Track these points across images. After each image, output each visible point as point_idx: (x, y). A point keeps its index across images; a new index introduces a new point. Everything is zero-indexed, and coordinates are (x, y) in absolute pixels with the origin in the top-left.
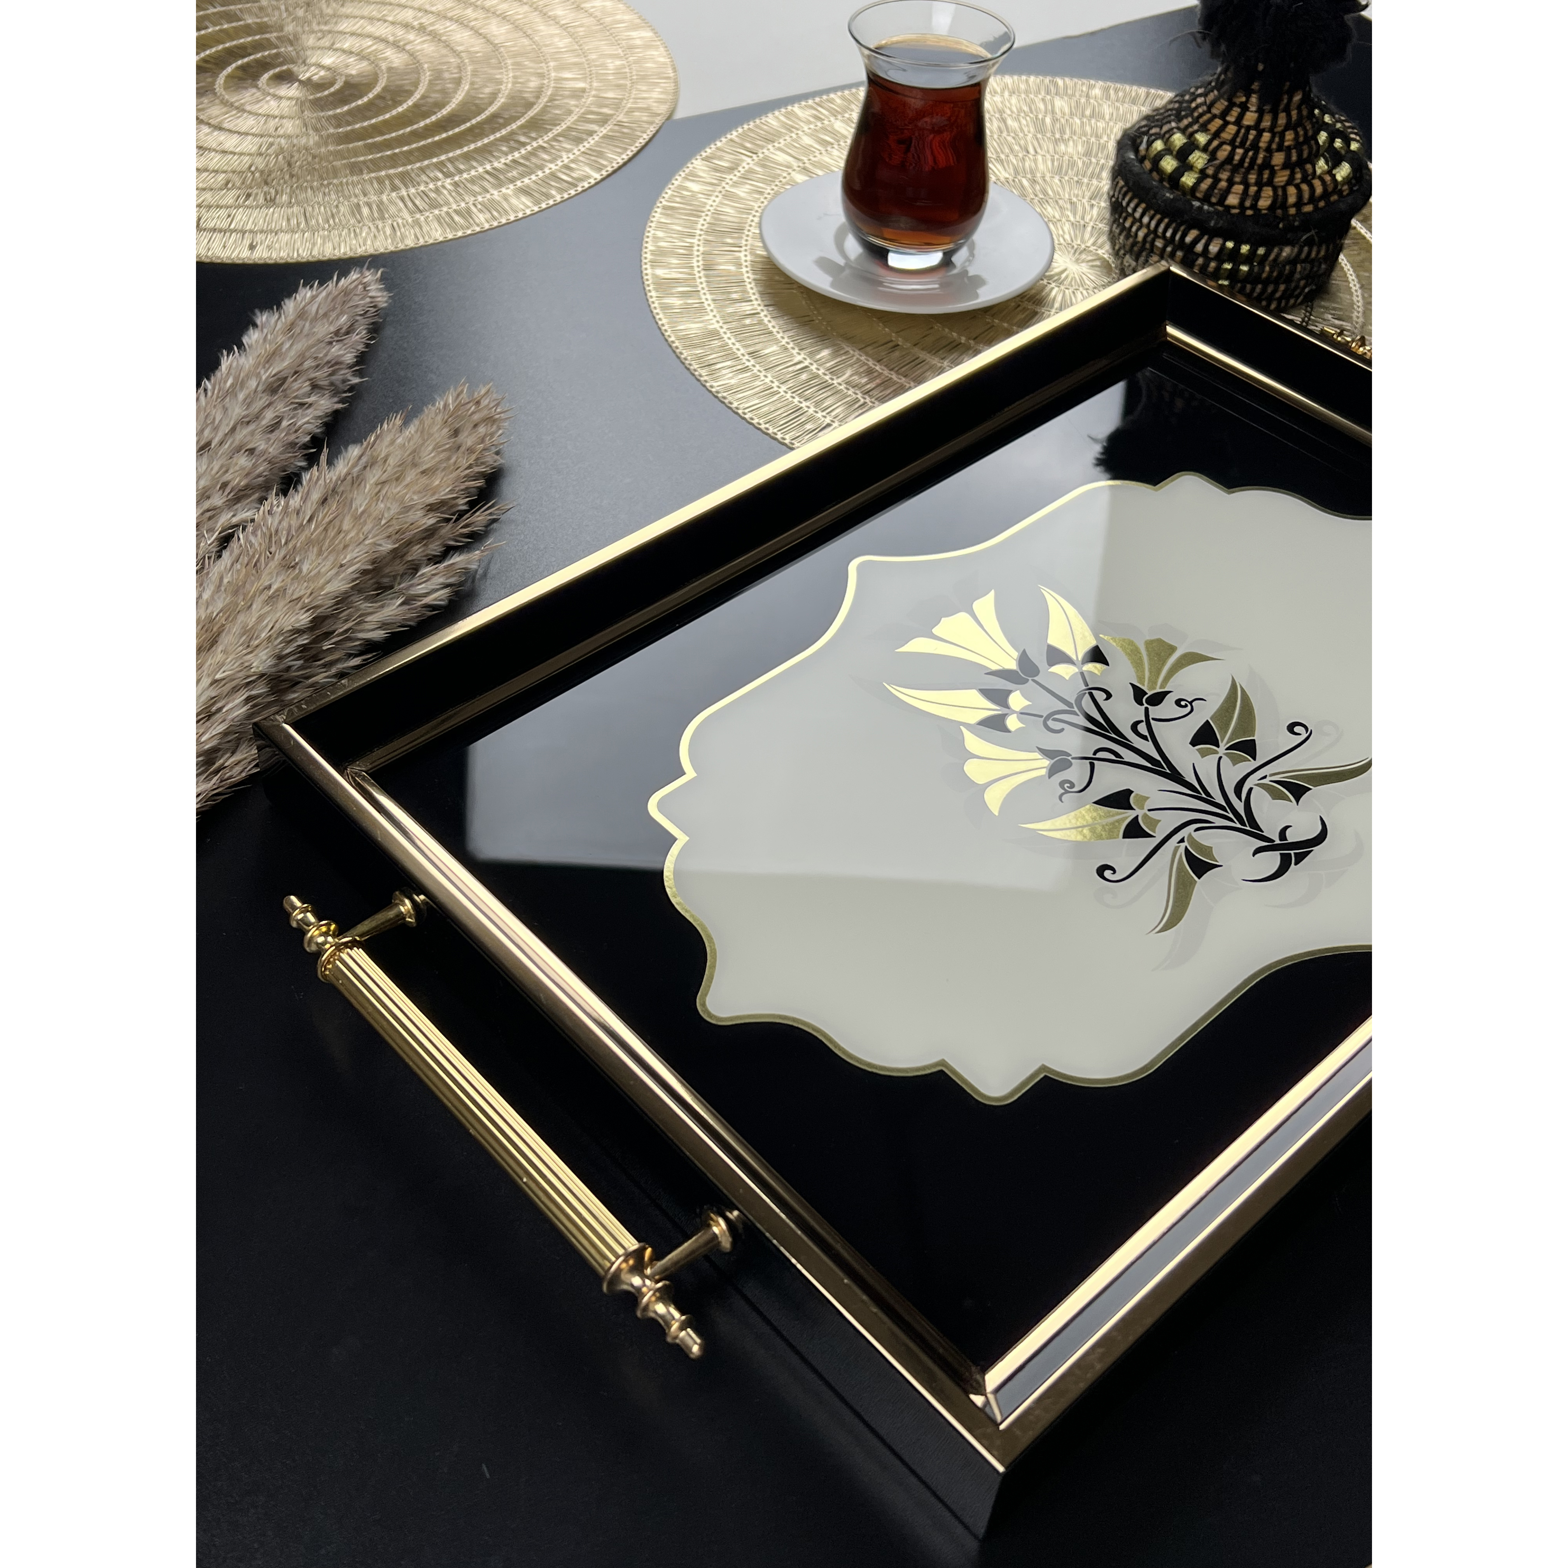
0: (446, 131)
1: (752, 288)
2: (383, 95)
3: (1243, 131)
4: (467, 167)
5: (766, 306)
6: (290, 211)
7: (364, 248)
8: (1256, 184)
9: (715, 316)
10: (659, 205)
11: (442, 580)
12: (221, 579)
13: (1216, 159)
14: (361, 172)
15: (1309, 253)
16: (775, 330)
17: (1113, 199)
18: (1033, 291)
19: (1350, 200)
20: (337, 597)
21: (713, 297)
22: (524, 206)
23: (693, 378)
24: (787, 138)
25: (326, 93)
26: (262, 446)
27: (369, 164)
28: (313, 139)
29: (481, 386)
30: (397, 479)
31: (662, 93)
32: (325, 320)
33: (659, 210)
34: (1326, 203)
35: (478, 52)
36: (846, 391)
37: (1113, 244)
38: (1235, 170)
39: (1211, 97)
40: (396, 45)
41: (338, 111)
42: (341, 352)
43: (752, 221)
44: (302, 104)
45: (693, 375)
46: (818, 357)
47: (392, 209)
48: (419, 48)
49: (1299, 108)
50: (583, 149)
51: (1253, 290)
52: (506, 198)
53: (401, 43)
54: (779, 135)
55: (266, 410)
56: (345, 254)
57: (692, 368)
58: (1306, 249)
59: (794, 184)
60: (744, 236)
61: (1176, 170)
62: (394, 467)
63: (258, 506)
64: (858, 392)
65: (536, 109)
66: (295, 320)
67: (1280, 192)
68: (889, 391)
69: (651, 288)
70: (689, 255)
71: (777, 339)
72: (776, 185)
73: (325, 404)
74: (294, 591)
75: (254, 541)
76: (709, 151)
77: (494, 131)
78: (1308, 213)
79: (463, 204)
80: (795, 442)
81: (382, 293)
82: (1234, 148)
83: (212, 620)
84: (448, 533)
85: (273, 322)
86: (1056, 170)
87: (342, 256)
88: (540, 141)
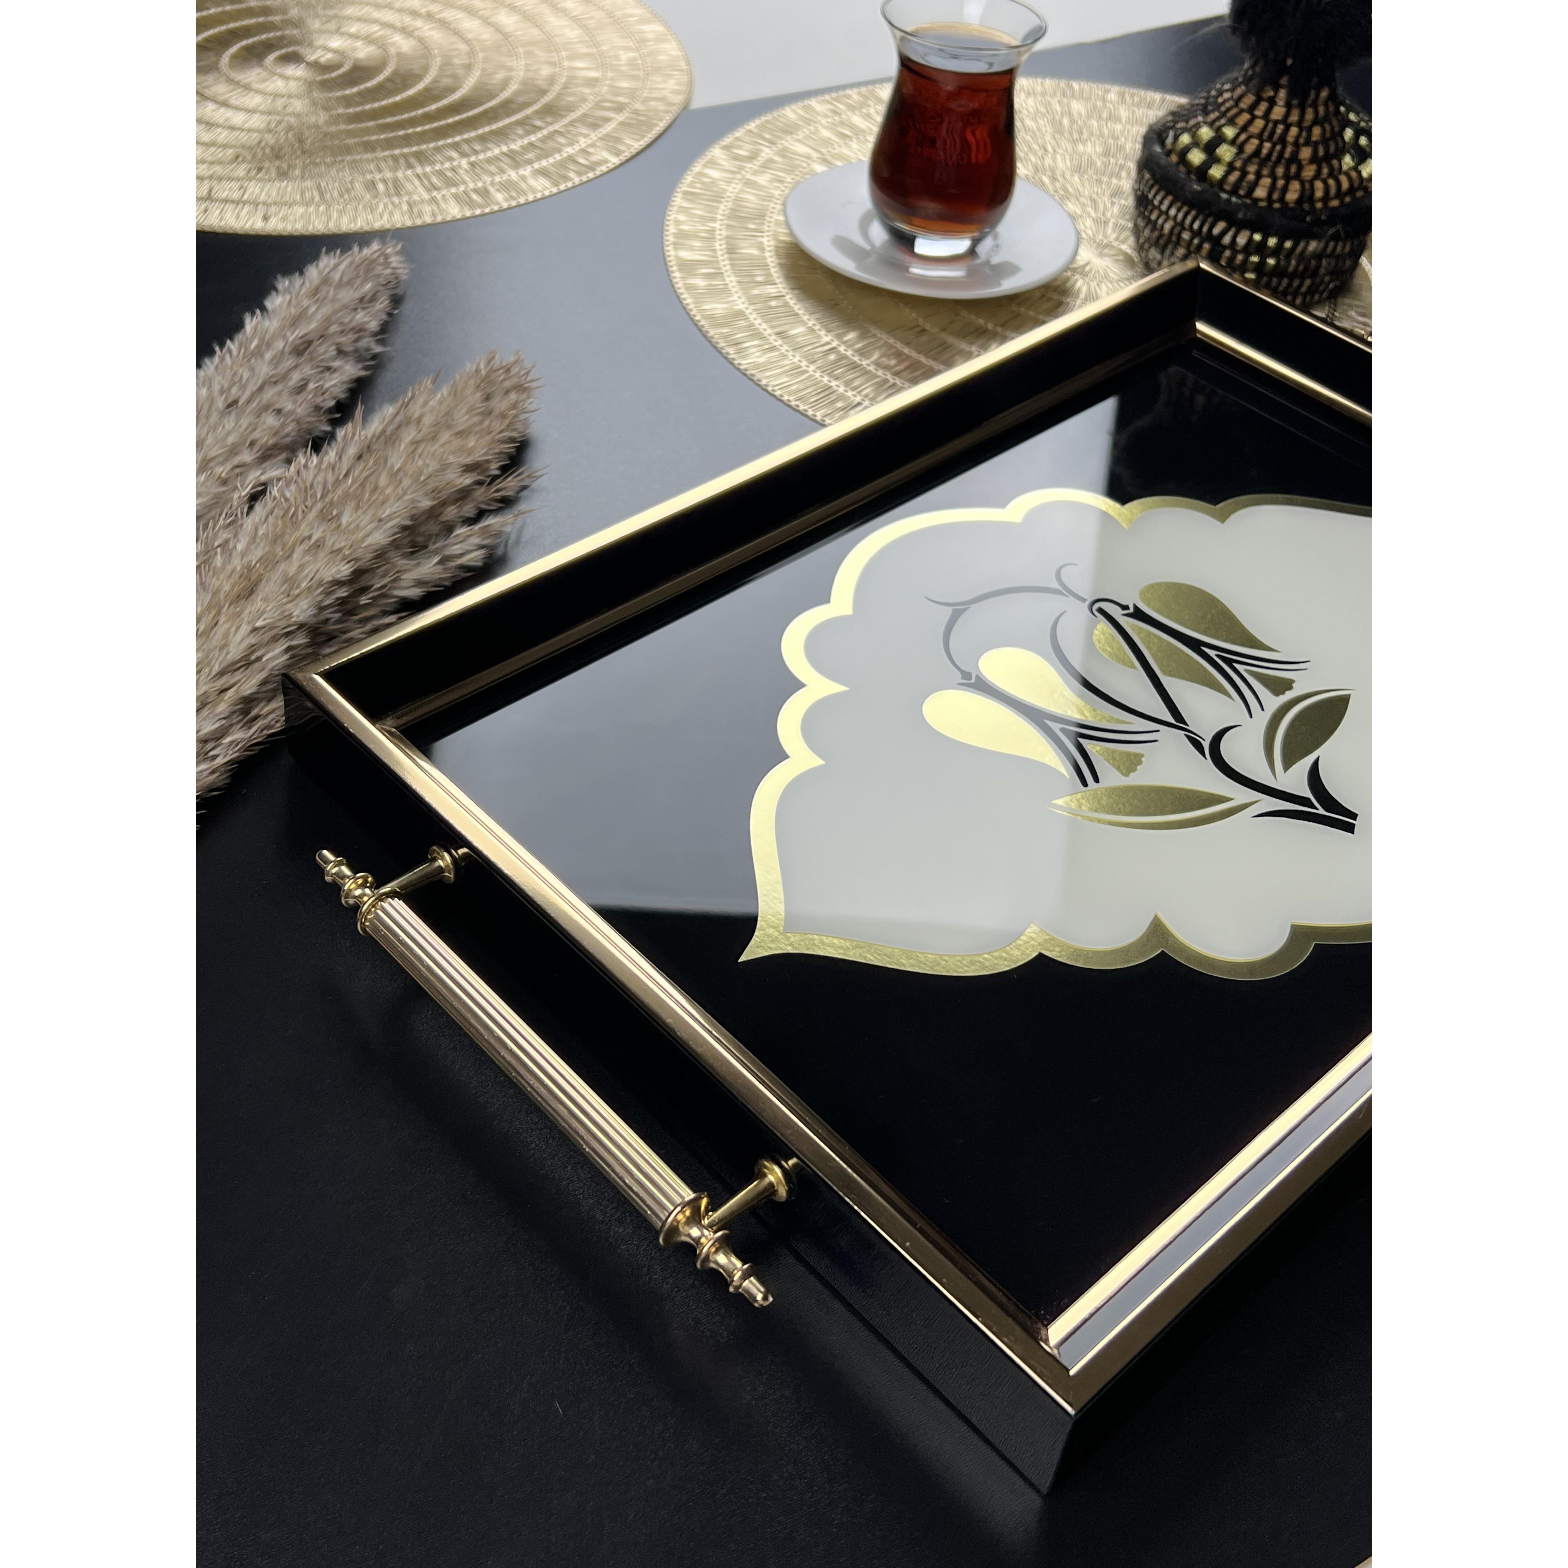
0: (460, 114)
1: (776, 272)
2: (392, 77)
3: (1270, 125)
4: (483, 148)
5: (790, 289)
6: (303, 184)
7: (380, 223)
8: (1284, 177)
10: (679, 190)
11: (475, 542)
12: (256, 530)
13: (1244, 152)
14: (373, 150)
15: (1335, 248)
16: (801, 312)
17: (1139, 193)
18: (1058, 283)
20: (377, 551)
21: (738, 279)
22: (542, 187)
23: (721, 356)
24: (806, 130)
25: (334, 74)
26: (289, 407)
27: (382, 142)
28: (322, 117)
31: (676, 84)
32: (348, 287)
33: (679, 195)
34: (1353, 198)
35: (487, 41)
36: (875, 372)
37: (1138, 239)
38: (1263, 163)
39: (1239, 91)
41: (348, 92)
42: (366, 319)
43: (775, 208)
44: (310, 84)
45: (721, 353)
46: (845, 339)
47: (409, 186)
48: (427, 34)
49: (1326, 105)
50: (600, 135)
51: (1279, 284)
52: (523, 178)
53: (411, 29)
54: (797, 127)
55: (293, 371)
56: (362, 227)
57: (719, 346)
58: (1332, 244)
59: (813, 173)
60: (765, 222)
61: (1203, 163)
62: (429, 427)
63: (287, 464)
64: (887, 373)
65: (550, 96)
66: (320, 285)
67: (1307, 186)
68: (918, 373)
69: (675, 268)
70: (711, 239)
71: (803, 321)
72: (797, 175)
73: (351, 370)
74: (334, 543)
75: (288, 495)
76: (727, 140)
77: (508, 115)
78: (1334, 208)
79: (480, 184)
80: (826, 419)
81: (403, 265)
82: (1262, 141)
83: (250, 569)
84: (482, 496)
85: (296, 287)
86: (1075, 168)
87: (358, 230)
88: (556, 125)
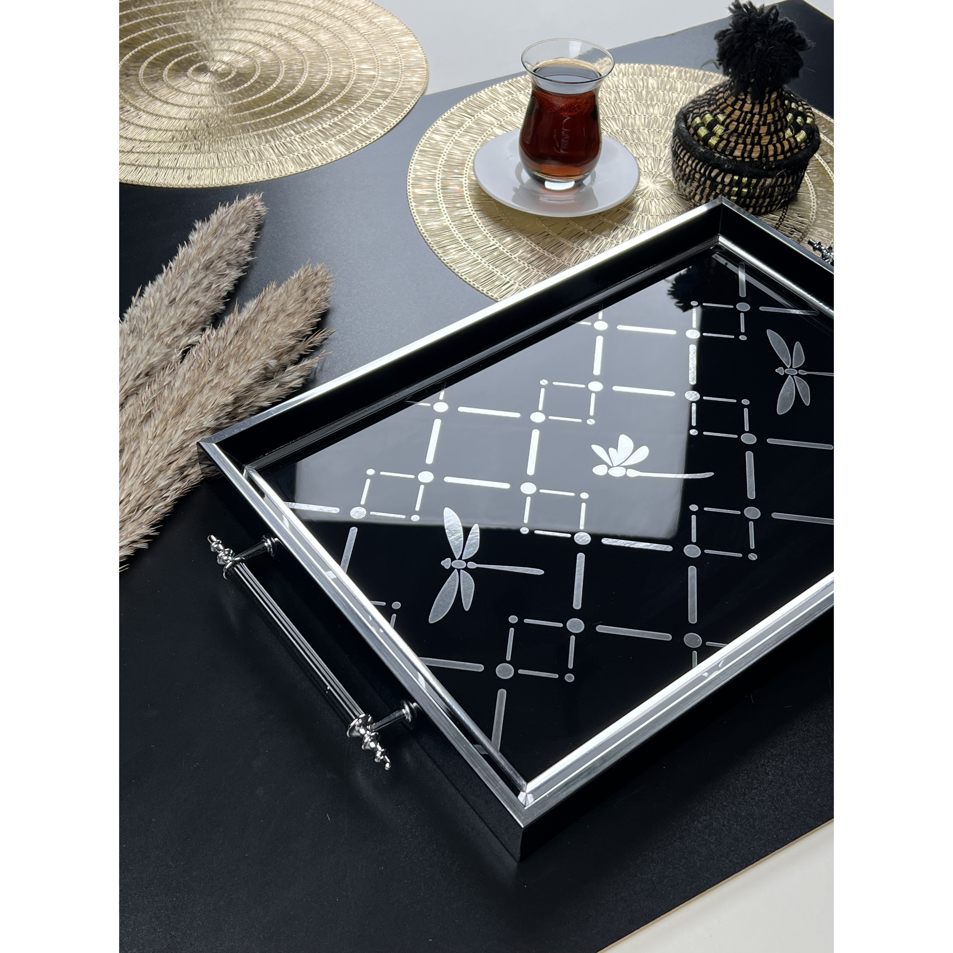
0: (296, 104)
1: (468, 200)
2: (259, 80)
3: (744, 114)
4: (308, 127)
5: (475, 211)
6: (209, 155)
7: (251, 178)
8: (750, 144)
9: (447, 217)
10: (417, 149)
11: (298, 374)
12: (185, 375)
13: (729, 130)
14: (248, 131)
15: (782, 181)
16: (480, 226)
17: (673, 149)
18: (628, 201)
19: (804, 152)
20: (246, 387)
21: (447, 206)
22: (340, 151)
24: (492, 106)
25: (226, 79)
26: (202, 300)
27: (252, 126)
28: (220, 109)
29: (317, 264)
31: (419, 78)
32: (233, 227)
33: (417, 152)
34: (791, 153)
35: (313, 52)
36: (518, 262)
37: (674, 173)
38: (738, 137)
39: (727, 94)
40: (265, 48)
41: (234, 91)
42: (243, 245)
43: (470, 159)
44: (213, 86)
45: (434, 253)
46: (504, 242)
47: (266, 153)
48: (278, 49)
49: (775, 101)
50: (374, 115)
51: (750, 202)
52: (330, 146)
53: (268, 47)
54: (487, 104)
55: (203, 280)
56: (241, 182)
57: (433, 248)
58: (780, 179)
59: (494, 135)
60: (464, 168)
61: (706, 135)
62: (273, 313)
63: (201, 333)
64: (525, 263)
65: (347, 89)
66: (218, 226)
67: (764, 149)
69: (411, 200)
70: (433, 180)
71: (481, 231)
72: (484, 136)
73: (235, 274)
74: (224, 384)
75: (201, 355)
76: (446, 115)
77: (323, 104)
78: (781, 160)
79: (306, 151)
80: (489, 292)
81: (263, 207)
82: (739, 123)
83: (182, 399)
84: (302, 348)
85: (205, 228)
86: (646, 124)
87: (239, 183)
88: (349, 110)
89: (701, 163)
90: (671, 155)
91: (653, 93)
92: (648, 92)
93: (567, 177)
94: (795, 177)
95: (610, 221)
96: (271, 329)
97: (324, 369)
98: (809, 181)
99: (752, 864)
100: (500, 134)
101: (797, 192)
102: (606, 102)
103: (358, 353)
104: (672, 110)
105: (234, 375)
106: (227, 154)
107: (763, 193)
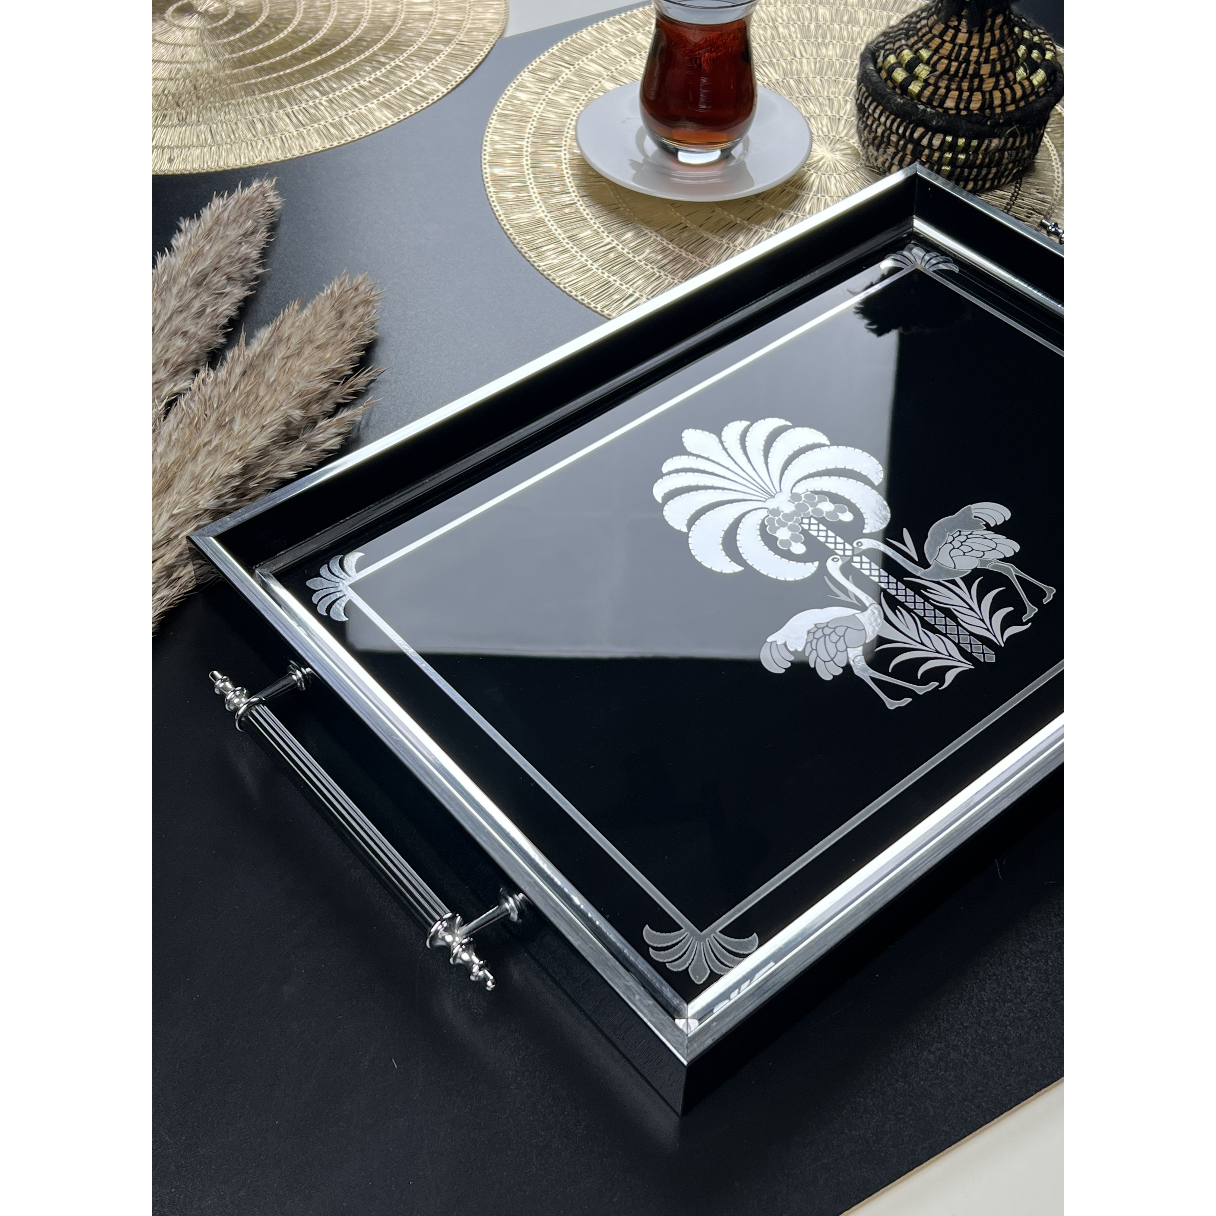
0: (321, 54)
1: (570, 182)
2: (267, 23)
3: (957, 48)
4: (339, 85)
5: (581, 197)
6: (199, 128)
7: (259, 159)
8: (968, 91)
9: (541, 207)
10: (495, 113)
11: (335, 431)
12: (170, 436)
13: (936, 71)
14: (254, 93)
15: (1014, 142)
16: (588, 217)
17: (859, 101)
18: (796, 178)
19: (1044, 100)
20: (260, 450)
21: (540, 190)
22: (385, 118)
23: (524, 259)
24: (598, 50)
25: (221, 22)
26: (192, 329)
27: (259, 85)
28: (213, 64)
29: (358, 275)
30: (298, 354)
31: (495, 13)
32: (234, 225)
33: (495, 117)
34: (1025, 102)
36: (645, 266)
37: (860, 137)
38: (951, 80)
39: (932, 20)
41: (232, 38)
42: (249, 251)
43: (570, 124)
44: (202, 33)
45: (524, 257)
46: (623, 239)
47: (281, 124)
49: (1001, 28)
50: (432, 67)
51: (970, 173)
52: (371, 111)
54: (592, 48)
55: (194, 301)
56: (245, 164)
57: (523, 251)
58: (1011, 140)
59: (603, 91)
60: (563, 137)
61: (905, 80)
62: (296, 345)
63: (193, 377)
64: (655, 267)
65: (393, 32)
66: (212, 226)
67: (987, 96)
69: (489, 184)
70: (520, 156)
71: (590, 225)
72: (589, 93)
73: (239, 292)
74: (228, 446)
75: (192, 405)
76: (535, 64)
77: (359, 53)
78: (1011, 112)
79: (337, 118)
80: (604, 310)
81: (277, 198)
82: (950, 61)
83: (167, 469)
84: (338, 393)
85: (195, 228)
86: (817, 71)
87: (243, 166)
88: (397, 60)
89: (899, 120)
90: (855, 112)
91: (825, 26)
92: (818, 27)
93: (709, 144)
94: (1032, 137)
95: (773, 207)
96: (293, 367)
97: (371, 424)
98: (1051, 143)
99: (1009, 1109)
100: (610, 89)
101: (1034, 158)
102: (759, 41)
103: (418, 400)
104: (853, 51)
105: (242, 433)
106: (224, 125)
107: (987, 160)
